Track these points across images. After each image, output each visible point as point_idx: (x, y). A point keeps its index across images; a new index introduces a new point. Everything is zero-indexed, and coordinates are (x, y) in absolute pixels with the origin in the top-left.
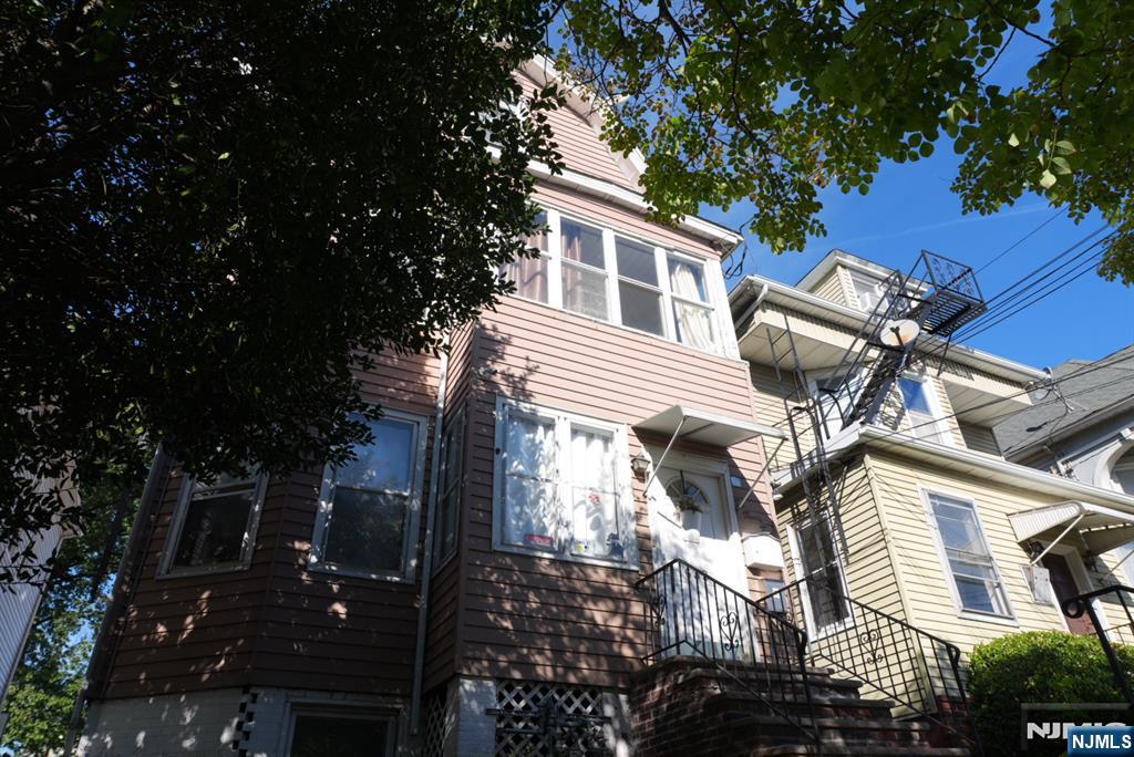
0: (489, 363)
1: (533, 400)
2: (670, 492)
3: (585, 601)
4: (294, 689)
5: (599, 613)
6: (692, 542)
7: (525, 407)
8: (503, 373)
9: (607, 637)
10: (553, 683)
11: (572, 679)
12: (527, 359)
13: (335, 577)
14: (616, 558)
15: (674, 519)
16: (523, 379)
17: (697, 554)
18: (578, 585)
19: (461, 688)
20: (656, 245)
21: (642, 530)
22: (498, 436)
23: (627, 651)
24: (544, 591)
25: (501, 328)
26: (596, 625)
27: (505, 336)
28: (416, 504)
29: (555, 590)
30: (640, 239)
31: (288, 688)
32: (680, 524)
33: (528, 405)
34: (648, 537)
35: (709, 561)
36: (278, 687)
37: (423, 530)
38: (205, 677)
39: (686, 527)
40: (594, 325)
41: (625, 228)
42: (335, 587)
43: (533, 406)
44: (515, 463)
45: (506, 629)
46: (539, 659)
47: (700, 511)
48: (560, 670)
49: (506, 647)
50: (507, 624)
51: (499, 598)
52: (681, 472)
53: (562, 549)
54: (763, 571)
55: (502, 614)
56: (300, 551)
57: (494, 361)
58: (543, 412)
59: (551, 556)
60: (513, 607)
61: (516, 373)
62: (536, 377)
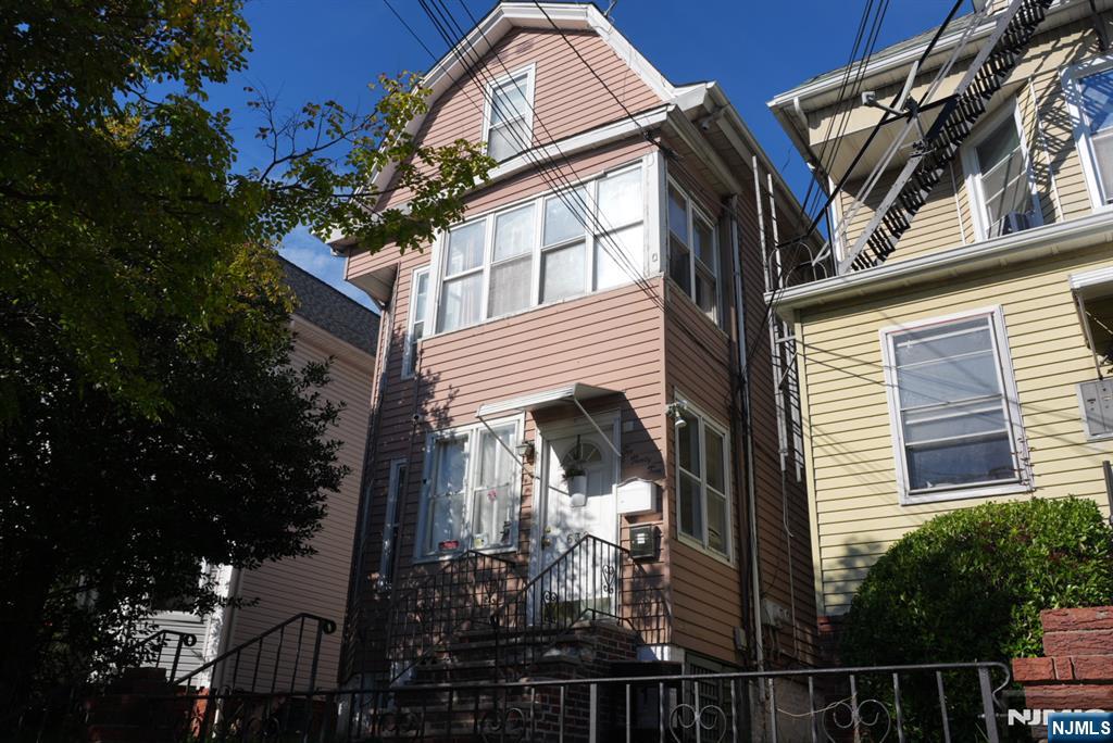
0: (424, 406)
1: (452, 424)
2: (565, 462)
6: (576, 506)
7: (446, 434)
8: (432, 411)
12: (450, 388)
14: (502, 544)
15: (562, 487)
16: (446, 408)
17: (580, 517)
21: (525, 511)
22: (426, 468)
24: (443, 587)
25: (433, 369)
26: (477, 605)
27: (435, 376)
29: (452, 585)
32: (566, 491)
33: (449, 431)
34: (529, 516)
39: (571, 492)
43: (452, 430)
45: (417, 622)
51: (414, 600)
52: (579, 437)
54: (636, 518)
56: (374, 580)
57: (427, 403)
58: (459, 432)
59: (452, 557)
60: (423, 604)
61: (441, 405)
62: (457, 401)
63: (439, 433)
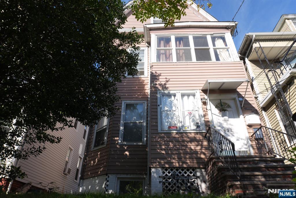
0: (155, 82)
1: (168, 89)
2: (217, 107)
3: (188, 143)
4: (118, 174)
5: (193, 146)
6: (225, 120)
7: (166, 92)
8: (159, 84)
9: (196, 152)
10: (180, 168)
11: (185, 166)
12: (166, 78)
13: (125, 145)
14: (198, 129)
15: (219, 115)
16: (165, 84)
17: (227, 124)
18: (185, 139)
19: (151, 171)
20: (207, 35)
21: (206, 120)
22: (159, 101)
23: (203, 156)
24: (174, 142)
25: (158, 72)
26: (192, 150)
27: (159, 74)
28: (145, 124)
29: (178, 141)
30: (201, 35)
31: (116, 174)
32: (221, 116)
33: (167, 91)
34: (208, 122)
35: (232, 125)
36: (114, 174)
37: (147, 130)
38: (99, 173)
39: (223, 116)
40: (186, 64)
41: (195, 33)
42: (126, 148)
43: (169, 91)
44: (166, 108)
45: (163, 154)
46: (174, 161)
47: (228, 111)
48: (181, 164)
49: (163, 159)
50: (164, 152)
51: (161, 146)
52: (220, 100)
53: (180, 129)
54: (254, 126)
55: (162, 149)
56: (116, 140)
57: (156, 81)
58: (172, 92)
59: (176, 132)
60: (165, 147)
61: (163, 83)
62: (169, 83)
63: (163, 91)
